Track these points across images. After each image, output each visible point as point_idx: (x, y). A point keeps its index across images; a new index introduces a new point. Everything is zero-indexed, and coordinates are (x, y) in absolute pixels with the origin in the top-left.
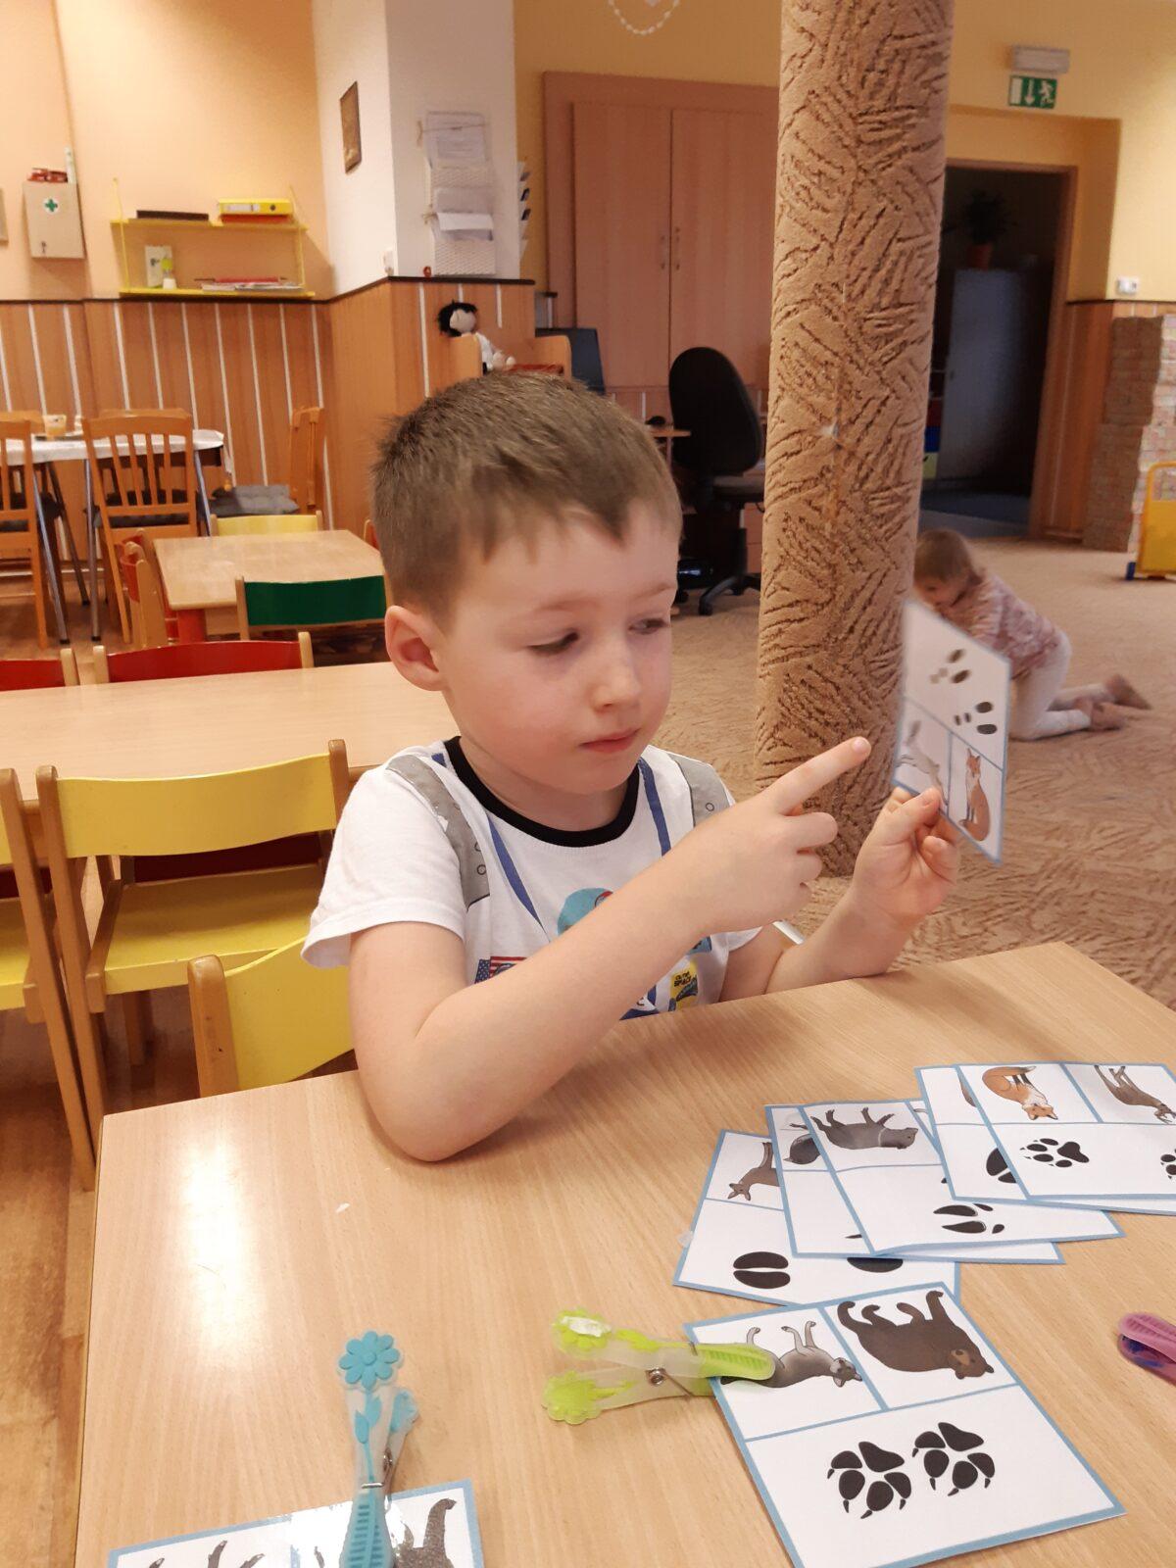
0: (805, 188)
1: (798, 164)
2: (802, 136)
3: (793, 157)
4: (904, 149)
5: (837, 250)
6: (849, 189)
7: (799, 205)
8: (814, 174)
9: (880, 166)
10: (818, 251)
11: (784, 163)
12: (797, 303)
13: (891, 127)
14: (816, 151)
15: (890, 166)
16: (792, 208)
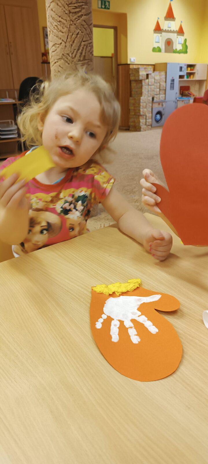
0: (56, 26)
1: (53, 18)
2: (53, 10)
3: (51, 16)
4: (82, 15)
5: (67, 44)
6: (69, 27)
7: (55, 31)
8: (58, 22)
9: (77, 19)
10: (62, 44)
11: (49, 18)
12: (57, 59)
13: (78, 8)
14: (58, 15)
15: (79, 19)
16: (53, 32)
